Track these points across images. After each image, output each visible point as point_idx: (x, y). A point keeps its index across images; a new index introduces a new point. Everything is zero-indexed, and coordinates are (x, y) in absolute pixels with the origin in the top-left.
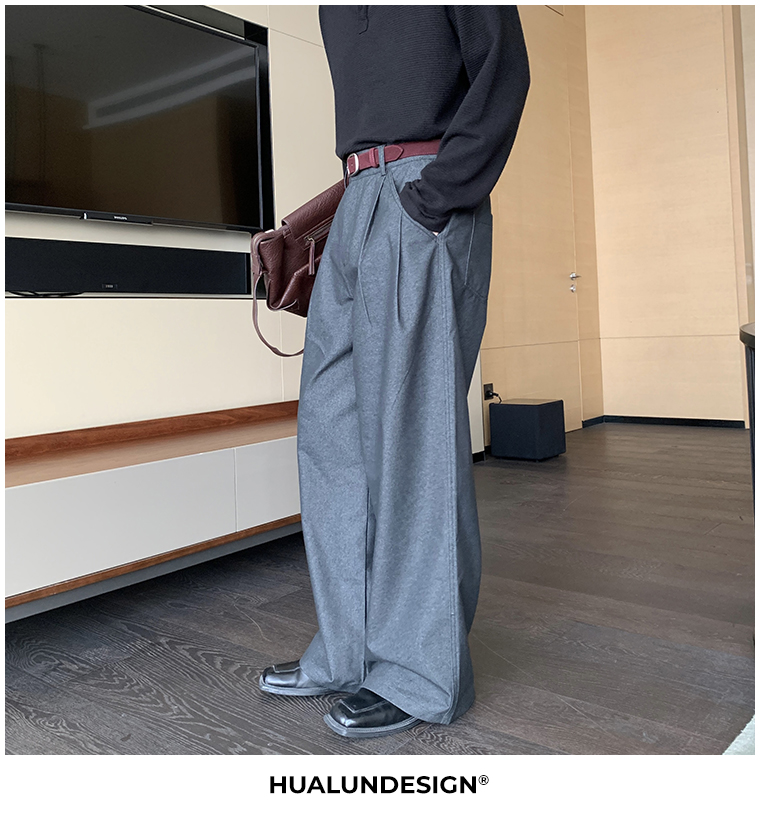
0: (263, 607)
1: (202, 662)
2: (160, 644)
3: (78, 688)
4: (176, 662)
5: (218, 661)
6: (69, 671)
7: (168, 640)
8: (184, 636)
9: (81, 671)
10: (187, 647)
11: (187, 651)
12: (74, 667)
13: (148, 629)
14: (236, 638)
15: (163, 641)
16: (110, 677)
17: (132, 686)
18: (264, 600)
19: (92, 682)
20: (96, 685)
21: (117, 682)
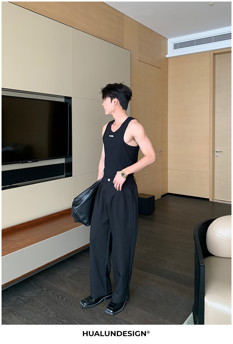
0: (69, 277)
1: (56, 298)
2: (44, 291)
3: (26, 306)
4: (49, 297)
5: (60, 297)
6: (22, 300)
7: (46, 289)
8: (50, 288)
9: (25, 300)
10: (51, 292)
12: (23, 299)
13: (40, 285)
14: (64, 289)
15: (45, 289)
16: (33, 302)
17: (39, 306)
18: (69, 274)
19: (29, 304)
20: (30, 305)
21: (35, 304)
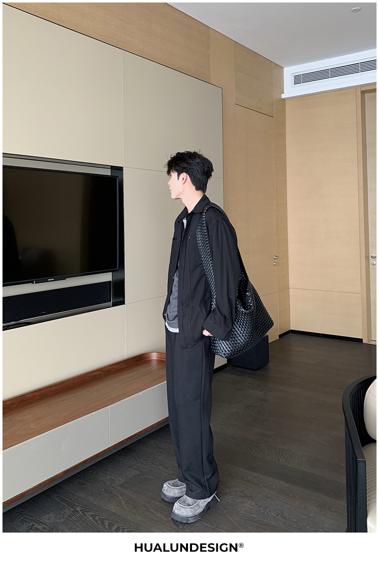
0: (122, 485)
1: (99, 524)
2: (78, 511)
4: (87, 524)
5: (106, 523)
7: (81, 508)
8: (87, 506)
10: (91, 513)
11: (91, 516)
12: (40, 527)
13: (70, 501)
14: (113, 507)
15: (78, 509)
18: (122, 480)
